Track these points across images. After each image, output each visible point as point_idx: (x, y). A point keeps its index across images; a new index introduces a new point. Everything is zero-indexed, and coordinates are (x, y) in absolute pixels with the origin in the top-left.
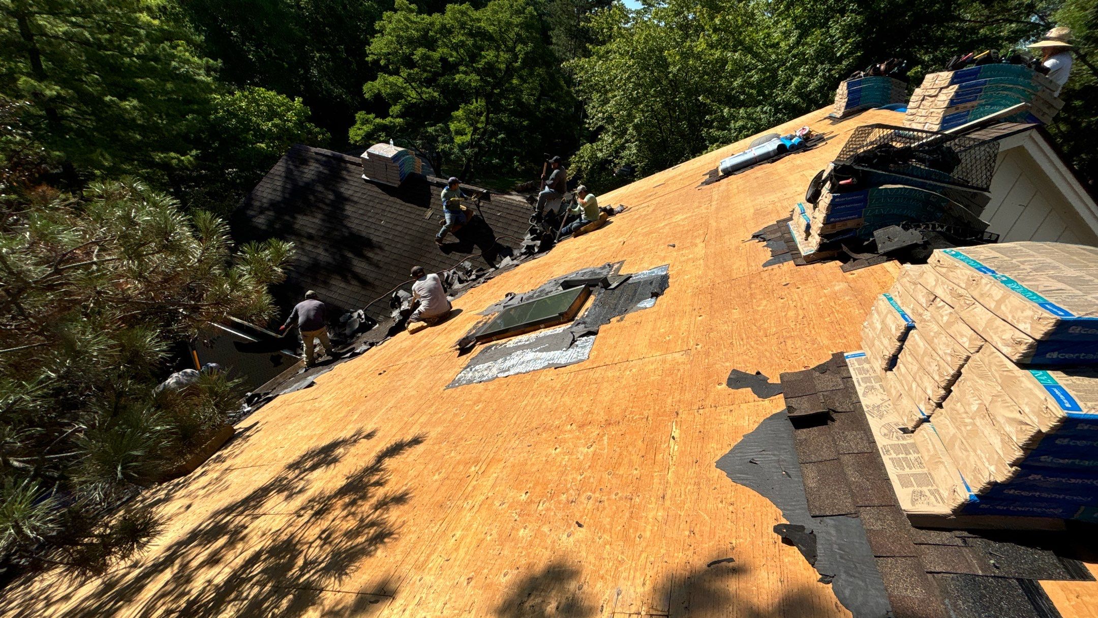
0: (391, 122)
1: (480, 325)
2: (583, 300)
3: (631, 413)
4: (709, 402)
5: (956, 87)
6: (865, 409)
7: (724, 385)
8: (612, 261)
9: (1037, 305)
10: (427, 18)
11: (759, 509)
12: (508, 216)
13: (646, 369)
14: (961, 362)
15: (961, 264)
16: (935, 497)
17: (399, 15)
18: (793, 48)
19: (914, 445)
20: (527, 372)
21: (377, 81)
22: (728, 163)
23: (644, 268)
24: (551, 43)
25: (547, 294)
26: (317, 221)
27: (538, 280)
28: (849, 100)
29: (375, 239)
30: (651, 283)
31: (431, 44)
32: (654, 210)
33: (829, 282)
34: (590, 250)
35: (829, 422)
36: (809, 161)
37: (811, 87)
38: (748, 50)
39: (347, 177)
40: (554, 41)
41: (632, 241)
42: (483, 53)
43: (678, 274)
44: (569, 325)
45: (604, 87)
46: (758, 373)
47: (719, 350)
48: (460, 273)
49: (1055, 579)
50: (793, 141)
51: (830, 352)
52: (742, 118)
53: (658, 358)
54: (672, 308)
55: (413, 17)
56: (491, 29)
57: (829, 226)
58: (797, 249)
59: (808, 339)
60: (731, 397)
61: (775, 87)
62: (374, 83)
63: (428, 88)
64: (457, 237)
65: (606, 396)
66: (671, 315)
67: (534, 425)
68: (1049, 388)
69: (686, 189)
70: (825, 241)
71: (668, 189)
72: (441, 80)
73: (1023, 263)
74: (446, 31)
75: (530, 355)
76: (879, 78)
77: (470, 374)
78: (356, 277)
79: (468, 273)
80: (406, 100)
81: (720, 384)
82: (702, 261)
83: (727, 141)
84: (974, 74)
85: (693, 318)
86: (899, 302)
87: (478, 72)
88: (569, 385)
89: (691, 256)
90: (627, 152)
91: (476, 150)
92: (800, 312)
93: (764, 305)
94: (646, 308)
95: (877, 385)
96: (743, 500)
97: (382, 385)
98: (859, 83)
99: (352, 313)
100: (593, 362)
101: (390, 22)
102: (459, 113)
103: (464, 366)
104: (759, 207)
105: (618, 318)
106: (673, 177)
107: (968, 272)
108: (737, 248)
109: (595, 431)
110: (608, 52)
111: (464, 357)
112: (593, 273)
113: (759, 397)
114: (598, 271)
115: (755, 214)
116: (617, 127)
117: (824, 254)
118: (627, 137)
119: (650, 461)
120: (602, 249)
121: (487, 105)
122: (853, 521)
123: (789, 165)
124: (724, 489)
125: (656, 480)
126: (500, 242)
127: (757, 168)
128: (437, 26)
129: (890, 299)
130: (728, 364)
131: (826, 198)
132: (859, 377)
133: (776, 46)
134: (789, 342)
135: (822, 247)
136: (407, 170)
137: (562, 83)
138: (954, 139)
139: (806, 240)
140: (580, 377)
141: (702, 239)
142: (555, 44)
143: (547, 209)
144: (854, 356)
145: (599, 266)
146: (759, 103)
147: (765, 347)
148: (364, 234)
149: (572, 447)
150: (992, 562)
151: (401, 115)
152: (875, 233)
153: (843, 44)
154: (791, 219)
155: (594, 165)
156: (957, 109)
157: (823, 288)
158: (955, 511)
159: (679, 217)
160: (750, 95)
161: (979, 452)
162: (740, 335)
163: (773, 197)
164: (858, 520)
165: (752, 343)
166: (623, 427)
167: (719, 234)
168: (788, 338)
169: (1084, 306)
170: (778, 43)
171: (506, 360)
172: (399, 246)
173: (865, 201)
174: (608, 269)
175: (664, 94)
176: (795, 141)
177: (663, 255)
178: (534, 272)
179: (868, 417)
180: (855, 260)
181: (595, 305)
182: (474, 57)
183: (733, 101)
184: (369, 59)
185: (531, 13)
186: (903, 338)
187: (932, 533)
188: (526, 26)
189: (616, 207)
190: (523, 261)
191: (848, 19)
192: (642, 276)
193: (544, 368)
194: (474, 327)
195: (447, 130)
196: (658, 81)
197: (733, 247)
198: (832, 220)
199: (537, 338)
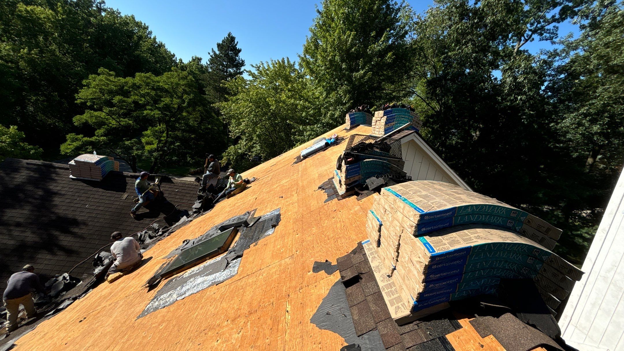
0: (96, 139)
1: (165, 265)
2: (233, 236)
3: (264, 302)
4: (305, 284)
5: (386, 117)
6: (373, 269)
7: (311, 272)
8: (249, 210)
9: (413, 209)
10: (122, 80)
11: (333, 341)
12: (183, 191)
13: (271, 272)
14: (399, 238)
15: (390, 194)
16: (404, 307)
17: (101, 77)
18: (325, 99)
19: (393, 283)
20: (198, 292)
21: (85, 115)
22: (304, 152)
23: (267, 212)
24: (205, 94)
25: (210, 236)
26: (26, 212)
27: (205, 229)
28: (351, 122)
29: (80, 218)
30: (272, 220)
31: (126, 94)
32: (271, 179)
33: (353, 206)
34: (237, 205)
35: (360, 280)
36: (339, 149)
37: (336, 116)
38: (307, 100)
39: (56, 178)
40: (207, 93)
41: (260, 197)
42: (162, 99)
43: (285, 212)
44: (225, 254)
45: (238, 116)
46: (327, 261)
47: (307, 252)
48: (150, 232)
49: (451, 332)
50: (331, 140)
51: (357, 242)
52: (309, 130)
53: (277, 264)
54: (283, 233)
55: (112, 78)
56: (166, 87)
57: (348, 180)
58: (337, 192)
59: (347, 237)
60: (315, 278)
61: (321, 116)
62: (82, 116)
63: (124, 118)
64: (147, 208)
65: (248, 297)
66: (283, 237)
67: (203, 328)
68: (424, 244)
69: (286, 167)
70: (348, 187)
71: (278, 167)
72: (135, 114)
73: (410, 191)
74: (137, 87)
75: (200, 280)
76: (361, 112)
77: (157, 303)
78: (63, 249)
79: (156, 231)
80: (108, 126)
81: (309, 272)
82: (296, 203)
83: (304, 141)
84: (390, 112)
85: (294, 236)
86: (376, 213)
87: (159, 109)
88: (225, 294)
89: (291, 202)
90: (255, 149)
91: (161, 153)
92: (342, 224)
93: (326, 223)
94: (270, 235)
95: (376, 256)
96: (326, 339)
97: (82, 330)
98: (353, 114)
99: (58, 277)
100: (240, 275)
101: (94, 81)
102: (148, 132)
103: (152, 298)
104: (320, 173)
105: (254, 244)
106: (280, 161)
107: (393, 197)
108: (312, 195)
109: (242, 321)
110: (237, 100)
111: (152, 291)
112: (239, 218)
113: (328, 274)
114: (242, 217)
115: (318, 177)
116: (248, 137)
117: (349, 193)
118: (254, 141)
119: (276, 331)
120: (244, 203)
121: (167, 127)
122: (375, 332)
123: (331, 152)
124: (316, 335)
125: (279, 342)
126: (178, 208)
127: (318, 154)
128: (130, 84)
129: (373, 212)
130: (312, 259)
131: (344, 167)
132: (369, 253)
133: (318, 98)
134: (339, 240)
135: (347, 190)
136: (108, 169)
137: (214, 115)
138: (387, 139)
139: (341, 187)
140: (232, 287)
141: (295, 192)
142: (208, 95)
143: (209, 184)
144: (366, 242)
145: (243, 214)
146: (316, 123)
147: (329, 245)
148: (70, 216)
149: (228, 336)
150: (428, 333)
151: (105, 135)
152: (367, 181)
153: (345, 98)
154: (333, 178)
155: (237, 157)
156: (388, 125)
157: (350, 210)
158: (411, 312)
159: (284, 181)
160: (310, 120)
161: (413, 280)
162: (317, 242)
163: (325, 168)
164: (377, 331)
165: (323, 244)
166: (259, 313)
167: (303, 188)
168: (338, 238)
169: (428, 207)
170: (319, 97)
171: (183, 286)
172: (101, 220)
173: (359, 167)
174: (248, 215)
175: (270, 119)
176: (332, 140)
177: (277, 203)
178: (202, 223)
179: (375, 273)
180: (361, 194)
181: (240, 239)
182: (156, 101)
183: (303, 122)
184: (78, 101)
185: (191, 79)
186: (380, 231)
187: (406, 326)
188: (189, 85)
189: (251, 179)
190: (195, 218)
191: (344, 87)
192: (267, 216)
193: (209, 286)
194: (160, 269)
195: (140, 142)
196: (265, 114)
197: (310, 195)
198: (348, 177)
199: (205, 267)
